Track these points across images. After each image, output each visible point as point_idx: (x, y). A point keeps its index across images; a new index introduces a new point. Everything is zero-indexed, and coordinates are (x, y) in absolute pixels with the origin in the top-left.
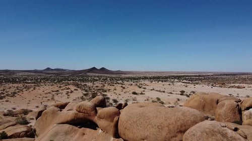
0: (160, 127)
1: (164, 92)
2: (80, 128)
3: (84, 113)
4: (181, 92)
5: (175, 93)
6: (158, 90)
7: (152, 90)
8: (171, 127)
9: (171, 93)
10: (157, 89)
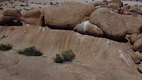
0: (75, 15)
1: (40, 4)
2: (8, 26)
3: (11, 16)
4: (50, 3)
5: (47, 4)
6: (37, 2)
7: (32, 3)
8: (81, 14)
9: (45, 4)
10: (35, 2)
